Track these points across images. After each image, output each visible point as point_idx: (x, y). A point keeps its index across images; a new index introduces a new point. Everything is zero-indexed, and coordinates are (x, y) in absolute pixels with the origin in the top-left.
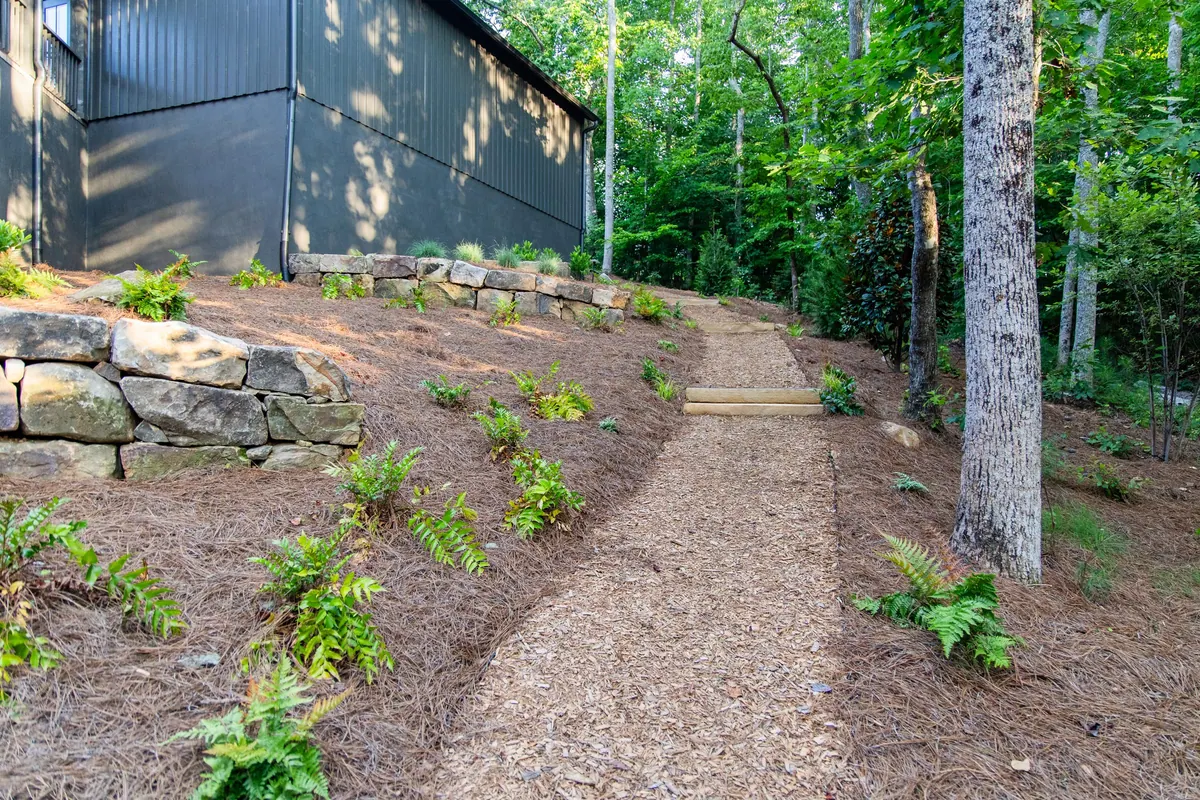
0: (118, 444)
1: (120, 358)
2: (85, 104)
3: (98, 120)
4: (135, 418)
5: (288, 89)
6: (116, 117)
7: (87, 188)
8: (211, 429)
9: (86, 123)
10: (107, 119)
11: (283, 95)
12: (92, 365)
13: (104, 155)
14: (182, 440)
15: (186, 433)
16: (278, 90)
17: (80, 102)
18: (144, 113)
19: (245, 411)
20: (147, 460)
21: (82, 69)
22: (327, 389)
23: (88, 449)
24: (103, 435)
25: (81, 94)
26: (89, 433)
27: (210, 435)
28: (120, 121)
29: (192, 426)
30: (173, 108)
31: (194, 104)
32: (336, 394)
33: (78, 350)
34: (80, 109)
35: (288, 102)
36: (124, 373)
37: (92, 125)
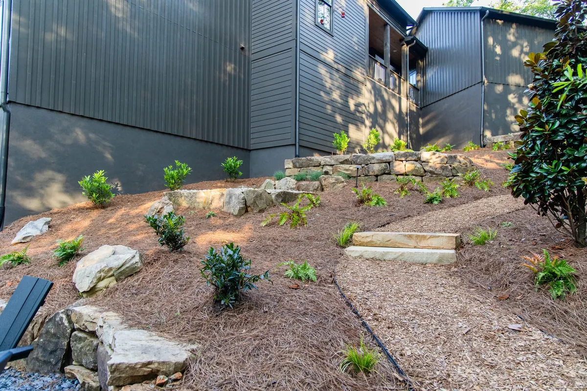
0: (422, 176)
1: (422, 159)
2: (421, 103)
3: (424, 107)
4: (425, 171)
5: (482, 82)
6: (430, 104)
7: (421, 131)
8: (440, 173)
9: (421, 109)
10: (427, 106)
11: (480, 84)
12: (417, 161)
13: (427, 118)
14: (434, 175)
15: (435, 174)
16: (478, 83)
17: (419, 102)
18: (437, 101)
19: (447, 169)
20: (427, 179)
21: (419, 92)
22: (466, 163)
23: (417, 177)
24: (419, 174)
25: (420, 100)
26: (416, 174)
27: (440, 174)
28: (431, 105)
29: (436, 172)
30: (446, 97)
31: (452, 95)
32: (468, 164)
33: (414, 158)
34: (419, 105)
35: (482, 86)
36: (423, 162)
37: (423, 109)
